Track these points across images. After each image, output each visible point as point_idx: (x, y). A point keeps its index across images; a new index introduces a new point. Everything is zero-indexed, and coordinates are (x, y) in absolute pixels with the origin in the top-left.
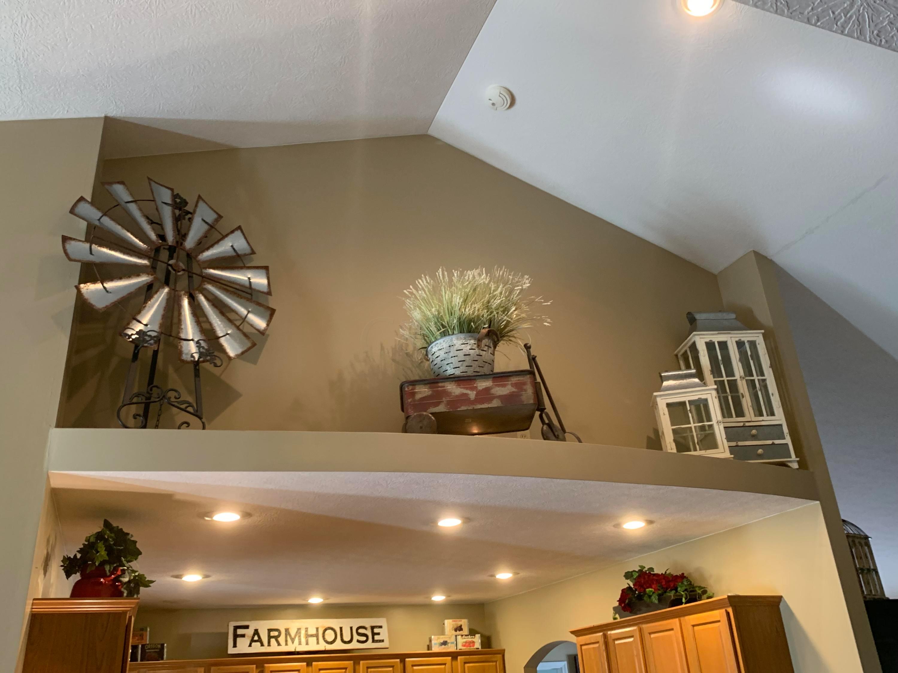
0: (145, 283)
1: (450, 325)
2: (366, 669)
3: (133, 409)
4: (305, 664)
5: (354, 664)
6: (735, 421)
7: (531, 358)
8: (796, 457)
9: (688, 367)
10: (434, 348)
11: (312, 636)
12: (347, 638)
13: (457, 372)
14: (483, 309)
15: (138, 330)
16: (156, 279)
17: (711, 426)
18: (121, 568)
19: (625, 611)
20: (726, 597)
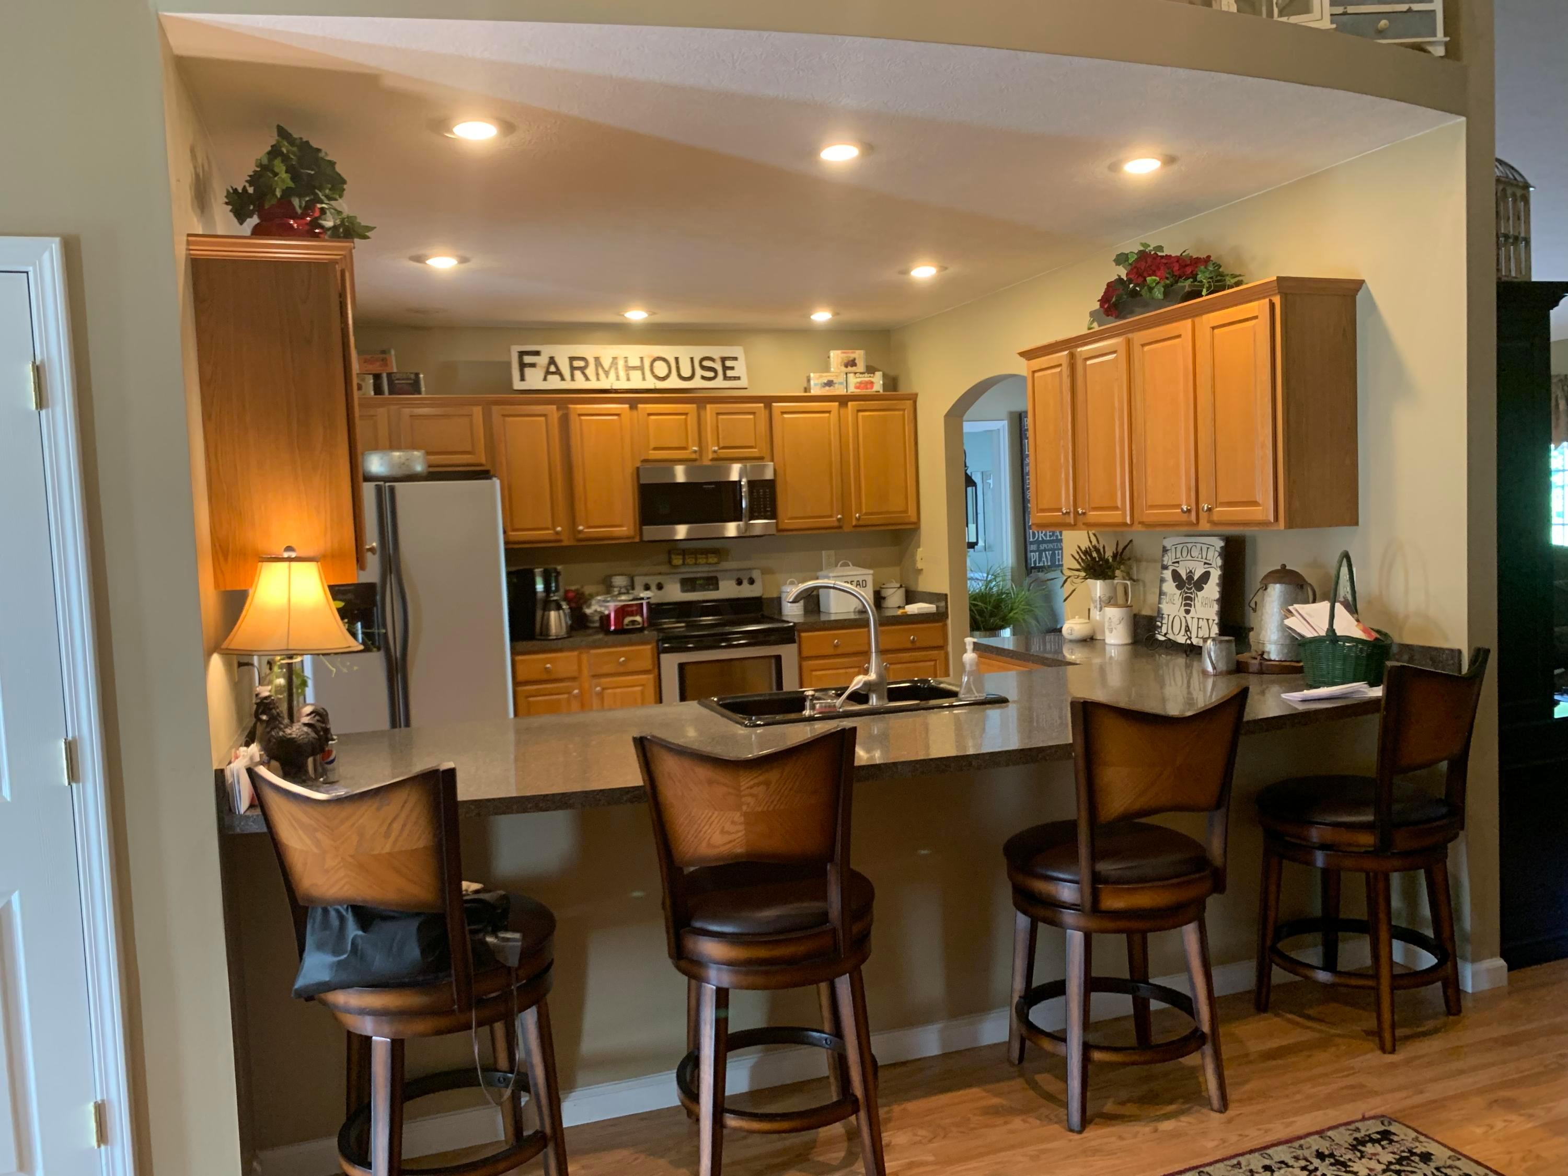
2: (715, 415)
4: (627, 406)
5: (698, 409)
8: (1446, 35)
11: (634, 368)
12: (686, 372)
18: (319, 206)
19: (1108, 315)
20: (1275, 278)
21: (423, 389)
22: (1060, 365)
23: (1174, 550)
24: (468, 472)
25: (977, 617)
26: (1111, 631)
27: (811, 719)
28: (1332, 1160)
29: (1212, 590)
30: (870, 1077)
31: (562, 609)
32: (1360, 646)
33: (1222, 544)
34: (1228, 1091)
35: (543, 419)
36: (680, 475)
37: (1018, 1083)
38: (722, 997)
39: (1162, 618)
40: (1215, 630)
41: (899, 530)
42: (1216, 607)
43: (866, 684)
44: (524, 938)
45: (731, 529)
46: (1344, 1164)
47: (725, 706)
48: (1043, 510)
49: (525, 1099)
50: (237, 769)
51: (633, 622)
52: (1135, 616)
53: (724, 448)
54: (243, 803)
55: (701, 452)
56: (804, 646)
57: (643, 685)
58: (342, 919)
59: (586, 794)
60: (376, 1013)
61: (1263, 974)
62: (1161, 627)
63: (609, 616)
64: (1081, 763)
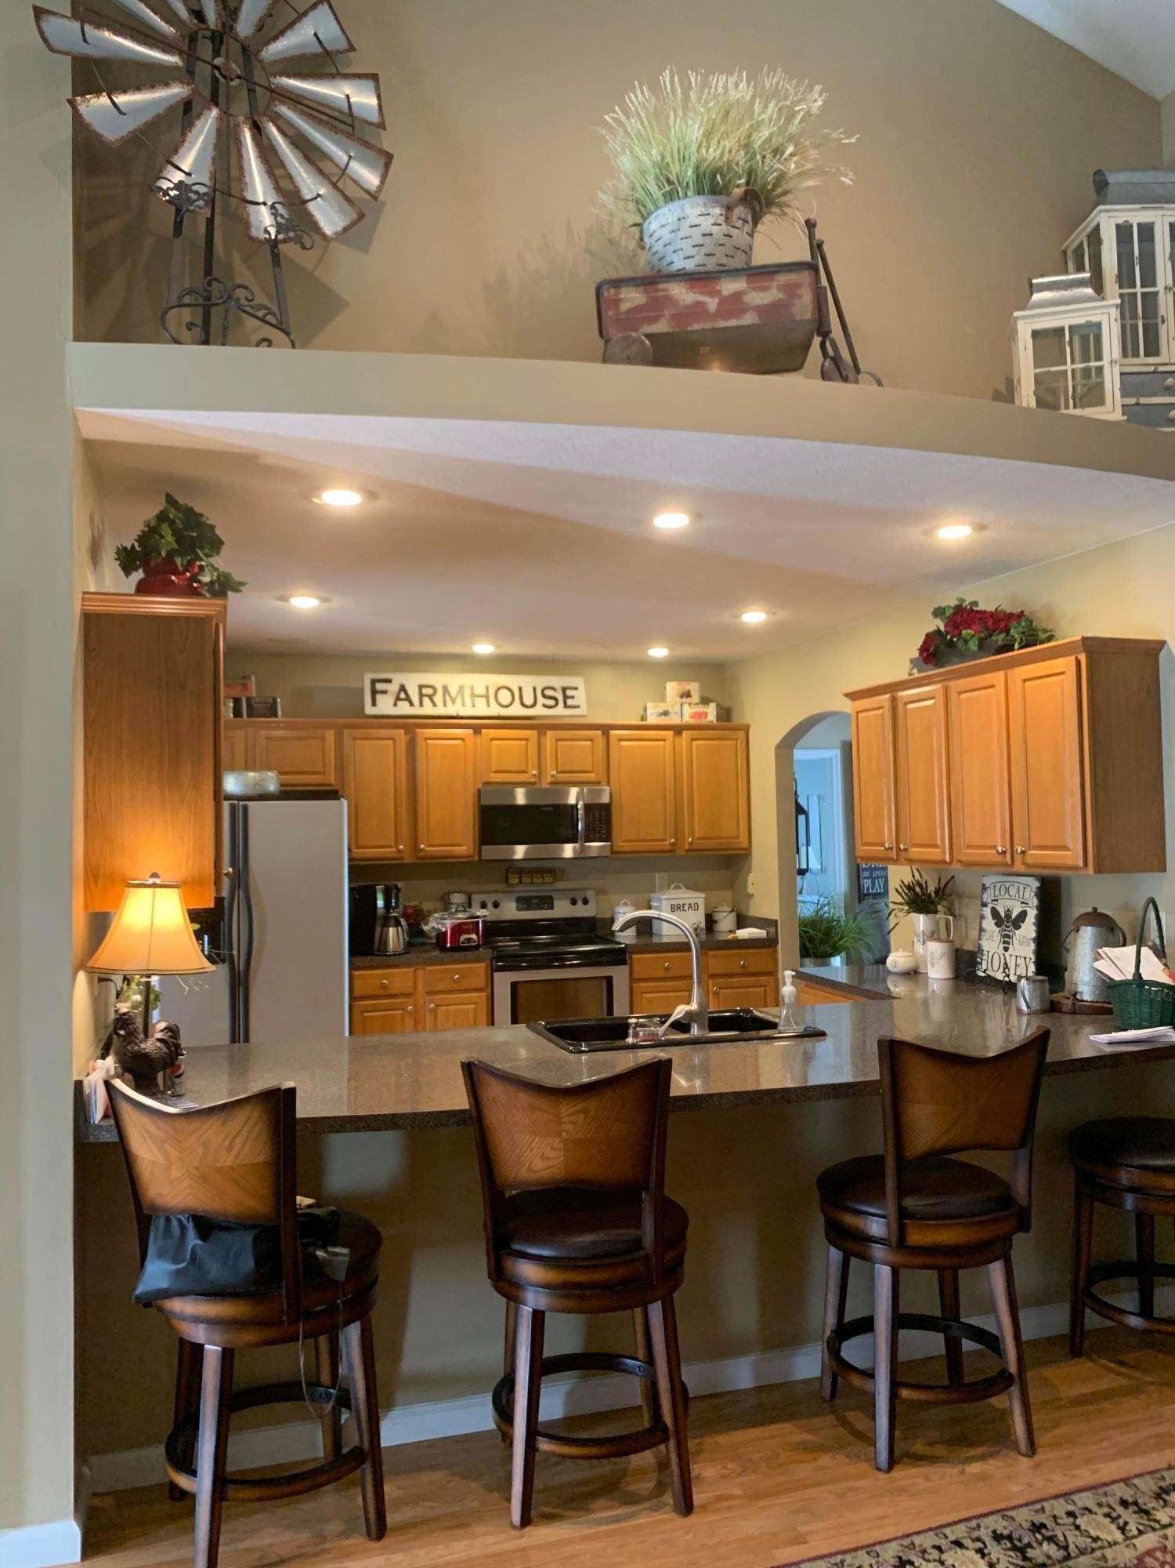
0: (179, 98)
1: (681, 180)
2: (554, 740)
3: (186, 315)
4: (471, 731)
5: (539, 735)
6: (1142, 363)
7: (815, 243)
9: (1080, 268)
10: (653, 224)
11: (480, 696)
12: (529, 700)
13: (690, 265)
14: (738, 151)
15: (176, 181)
16: (194, 91)
17: (1100, 370)
18: (198, 563)
19: (927, 663)
20: (1080, 638)
21: (280, 713)
22: (882, 707)
23: (992, 887)
24: (317, 791)
25: (808, 944)
26: (933, 965)
27: (634, 1047)
28: (1136, 1508)
29: (1029, 929)
30: (680, 1408)
31: (401, 926)
32: (1166, 991)
33: (1038, 884)
34: (1036, 1435)
35: (391, 742)
36: (521, 797)
37: (830, 1419)
38: (538, 1317)
39: (982, 954)
40: (1032, 968)
41: (733, 855)
42: (1033, 946)
43: (687, 1013)
44: (351, 1254)
45: (568, 850)
46: (1147, 1513)
47: (553, 1031)
48: (867, 844)
49: (345, 1416)
50: (95, 1083)
51: (469, 940)
52: (957, 951)
53: (563, 772)
54: (97, 1115)
55: (540, 775)
56: (636, 968)
57: (476, 1003)
58: (183, 1227)
59: (415, 1115)
60: (211, 1322)
61: (1077, 1317)
62: (981, 964)
63: (445, 933)
64: (888, 1101)
